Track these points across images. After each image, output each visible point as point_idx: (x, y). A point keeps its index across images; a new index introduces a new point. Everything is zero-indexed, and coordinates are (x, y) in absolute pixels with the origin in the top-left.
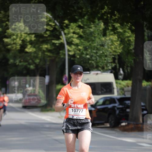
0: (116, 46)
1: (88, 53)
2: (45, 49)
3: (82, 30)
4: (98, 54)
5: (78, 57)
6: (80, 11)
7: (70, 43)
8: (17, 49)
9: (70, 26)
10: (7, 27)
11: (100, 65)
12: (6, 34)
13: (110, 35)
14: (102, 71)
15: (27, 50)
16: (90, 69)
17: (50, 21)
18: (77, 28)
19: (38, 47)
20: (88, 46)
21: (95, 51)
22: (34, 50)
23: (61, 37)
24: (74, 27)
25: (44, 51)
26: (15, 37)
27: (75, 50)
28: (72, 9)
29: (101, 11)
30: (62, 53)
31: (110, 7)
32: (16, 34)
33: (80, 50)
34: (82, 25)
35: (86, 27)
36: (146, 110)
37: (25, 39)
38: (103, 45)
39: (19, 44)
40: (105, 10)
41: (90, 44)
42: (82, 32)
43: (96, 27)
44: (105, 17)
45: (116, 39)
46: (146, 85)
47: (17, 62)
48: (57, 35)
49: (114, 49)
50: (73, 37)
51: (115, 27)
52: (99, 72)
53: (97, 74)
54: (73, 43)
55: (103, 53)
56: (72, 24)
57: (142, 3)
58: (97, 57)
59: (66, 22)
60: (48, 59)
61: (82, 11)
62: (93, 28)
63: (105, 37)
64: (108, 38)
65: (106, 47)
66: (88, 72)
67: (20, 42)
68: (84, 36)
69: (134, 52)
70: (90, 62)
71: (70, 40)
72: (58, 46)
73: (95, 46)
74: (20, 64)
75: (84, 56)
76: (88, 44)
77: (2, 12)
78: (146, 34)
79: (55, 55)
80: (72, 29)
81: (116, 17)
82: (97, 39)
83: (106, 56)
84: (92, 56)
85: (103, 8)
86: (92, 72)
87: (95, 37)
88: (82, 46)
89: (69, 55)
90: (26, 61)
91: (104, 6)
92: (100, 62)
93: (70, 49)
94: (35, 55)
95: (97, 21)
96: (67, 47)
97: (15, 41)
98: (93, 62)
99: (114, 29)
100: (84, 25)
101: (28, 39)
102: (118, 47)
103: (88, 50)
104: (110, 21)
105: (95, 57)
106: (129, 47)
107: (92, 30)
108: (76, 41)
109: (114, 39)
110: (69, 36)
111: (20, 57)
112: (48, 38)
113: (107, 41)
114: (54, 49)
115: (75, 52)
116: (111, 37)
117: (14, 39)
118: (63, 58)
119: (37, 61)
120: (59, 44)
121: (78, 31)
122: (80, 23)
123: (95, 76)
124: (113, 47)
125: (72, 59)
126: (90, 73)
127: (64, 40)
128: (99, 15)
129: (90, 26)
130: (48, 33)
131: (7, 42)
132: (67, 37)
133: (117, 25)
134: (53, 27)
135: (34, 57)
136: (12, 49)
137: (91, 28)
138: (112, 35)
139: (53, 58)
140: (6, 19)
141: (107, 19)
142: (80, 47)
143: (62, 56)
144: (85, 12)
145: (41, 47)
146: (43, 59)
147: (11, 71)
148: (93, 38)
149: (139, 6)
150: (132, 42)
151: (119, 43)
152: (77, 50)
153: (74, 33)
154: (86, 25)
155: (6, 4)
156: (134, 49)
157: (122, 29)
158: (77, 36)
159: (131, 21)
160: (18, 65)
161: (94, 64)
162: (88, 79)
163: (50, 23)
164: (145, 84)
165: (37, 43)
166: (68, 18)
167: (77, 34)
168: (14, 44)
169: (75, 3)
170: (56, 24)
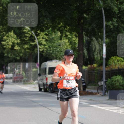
0: (67, 46)
1: (51, 49)
2: (26, 48)
3: (47, 36)
4: (57, 51)
5: (45, 52)
6: (46, 25)
7: (40, 44)
8: (10, 48)
9: (40, 34)
10: (4, 35)
11: (58, 57)
12: (3, 39)
13: (64, 39)
14: (59, 60)
15: (15, 48)
16: (52, 59)
17: (29, 31)
18: (44, 35)
19: (22, 46)
20: (51, 46)
21: (55, 49)
22: (19, 48)
23: (35, 41)
24: (43, 35)
25: (25, 49)
26: (8, 41)
27: (44, 48)
28: (42, 24)
29: (58, 25)
30: (36, 50)
31: (64, 23)
32: (9, 39)
33: (46, 48)
34: (47, 34)
35: (50, 35)
36: (85, 83)
37: (14, 42)
38: (59, 45)
39: (10, 45)
40: (61, 25)
41: (52, 45)
42: (48, 38)
43: (55, 34)
44: (61, 29)
45: (67, 41)
46: (85, 69)
47: (9, 55)
48: (33, 39)
49: (66, 48)
50: (42, 41)
51: (67, 35)
52: (57, 61)
53: (56, 62)
54: (42, 44)
55: (60, 50)
56: (42, 33)
57: (82, 21)
58: (56, 52)
59: (39, 32)
60: (28, 53)
61: (48, 25)
62: (54, 35)
63: (61, 40)
64: (62, 41)
65: (61, 46)
66: (51, 61)
67: (11, 44)
68: (49, 40)
69: (78, 49)
70: (52, 55)
71: (41, 42)
72: (33, 46)
73: (55, 46)
74: (11, 56)
75: (48, 51)
76: (51, 45)
77: (1, 27)
78: (84, 39)
79: (32, 51)
80: (42, 36)
81: (68, 29)
82: (56, 42)
83: (61, 52)
84: (53, 52)
85: (60, 24)
86: (54, 61)
87: (55, 41)
88: (48, 46)
89: (40, 51)
90: (14, 55)
91: (60, 23)
92: (58, 55)
93: (41, 48)
94: (20, 51)
95: (56, 31)
96: (39, 46)
97: (8, 43)
98: (54, 55)
99: (66, 36)
100: (48, 33)
101: (16, 42)
102: (68, 46)
103: (51, 48)
104: (63, 31)
105: (55, 52)
106: (75, 47)
107: (53, 36)
108: (44, 43)
109: (66, 42)
110: (40, 40)
111: (11, 53)
112: (28, 41)
113: (62, 43)
114: (31, 48)
115: (43, 49)
116: (65, 40)
117: (8, 42)
118: (36, 53)
119: (21, 55)
120: (34, 44)
121: (45, 37)
122: (46, 33)
123: (55, 63)
124: (65, 46)
125: (41, 53)
126: (52, 62)
127: (37, 43)
128: (57, 28)
129: (52, 34)
130: (28, 38)
131: (3, 44)
132: (39, 41)
133: (68, 34)
134: (31, 35)
135: (19, 52)
136: (7, 48)
137: (53, 35)
138: (65, 39)
139: (31, 53)
140: (3, 31)
141: (62, 30)
142: (46, 46)
143: (36, 52)
144: (49, 26)
145: (24, 46)
146: (25, 54)
147: (6, 60)
148: (54, 41)
149: (80, 23)
150: (77, 43)
151: (69, 44)
152: (45, 48)
153: (43, 38)
154: (50, 34)
155: (3, 22)
156: (78, 47)
157: (71, 36)
158: (44, 40)
159: (76, 31)
160: (10, 57)
161: (55, 56)
162: (51, 65)
163: (29, 33)
164: (84, 67)
165: (21, 44)
166: (39, 29)
167: (45, 39)
168: (8, 45)
169: (43, 21)
170: (32, 33)
